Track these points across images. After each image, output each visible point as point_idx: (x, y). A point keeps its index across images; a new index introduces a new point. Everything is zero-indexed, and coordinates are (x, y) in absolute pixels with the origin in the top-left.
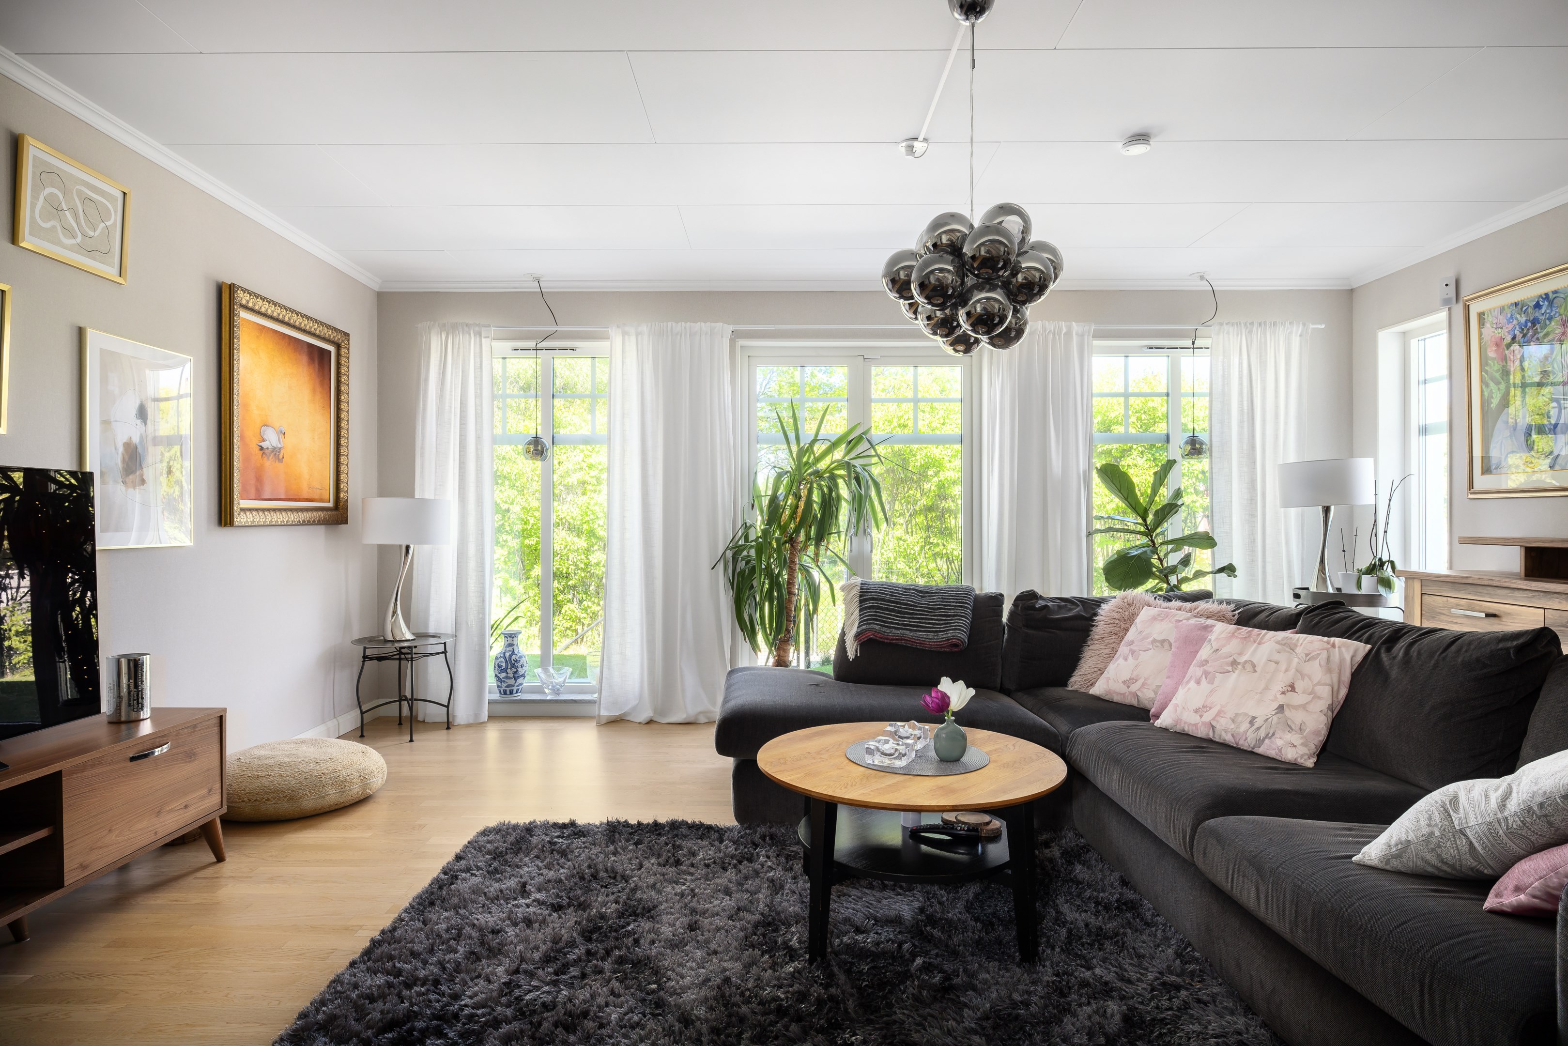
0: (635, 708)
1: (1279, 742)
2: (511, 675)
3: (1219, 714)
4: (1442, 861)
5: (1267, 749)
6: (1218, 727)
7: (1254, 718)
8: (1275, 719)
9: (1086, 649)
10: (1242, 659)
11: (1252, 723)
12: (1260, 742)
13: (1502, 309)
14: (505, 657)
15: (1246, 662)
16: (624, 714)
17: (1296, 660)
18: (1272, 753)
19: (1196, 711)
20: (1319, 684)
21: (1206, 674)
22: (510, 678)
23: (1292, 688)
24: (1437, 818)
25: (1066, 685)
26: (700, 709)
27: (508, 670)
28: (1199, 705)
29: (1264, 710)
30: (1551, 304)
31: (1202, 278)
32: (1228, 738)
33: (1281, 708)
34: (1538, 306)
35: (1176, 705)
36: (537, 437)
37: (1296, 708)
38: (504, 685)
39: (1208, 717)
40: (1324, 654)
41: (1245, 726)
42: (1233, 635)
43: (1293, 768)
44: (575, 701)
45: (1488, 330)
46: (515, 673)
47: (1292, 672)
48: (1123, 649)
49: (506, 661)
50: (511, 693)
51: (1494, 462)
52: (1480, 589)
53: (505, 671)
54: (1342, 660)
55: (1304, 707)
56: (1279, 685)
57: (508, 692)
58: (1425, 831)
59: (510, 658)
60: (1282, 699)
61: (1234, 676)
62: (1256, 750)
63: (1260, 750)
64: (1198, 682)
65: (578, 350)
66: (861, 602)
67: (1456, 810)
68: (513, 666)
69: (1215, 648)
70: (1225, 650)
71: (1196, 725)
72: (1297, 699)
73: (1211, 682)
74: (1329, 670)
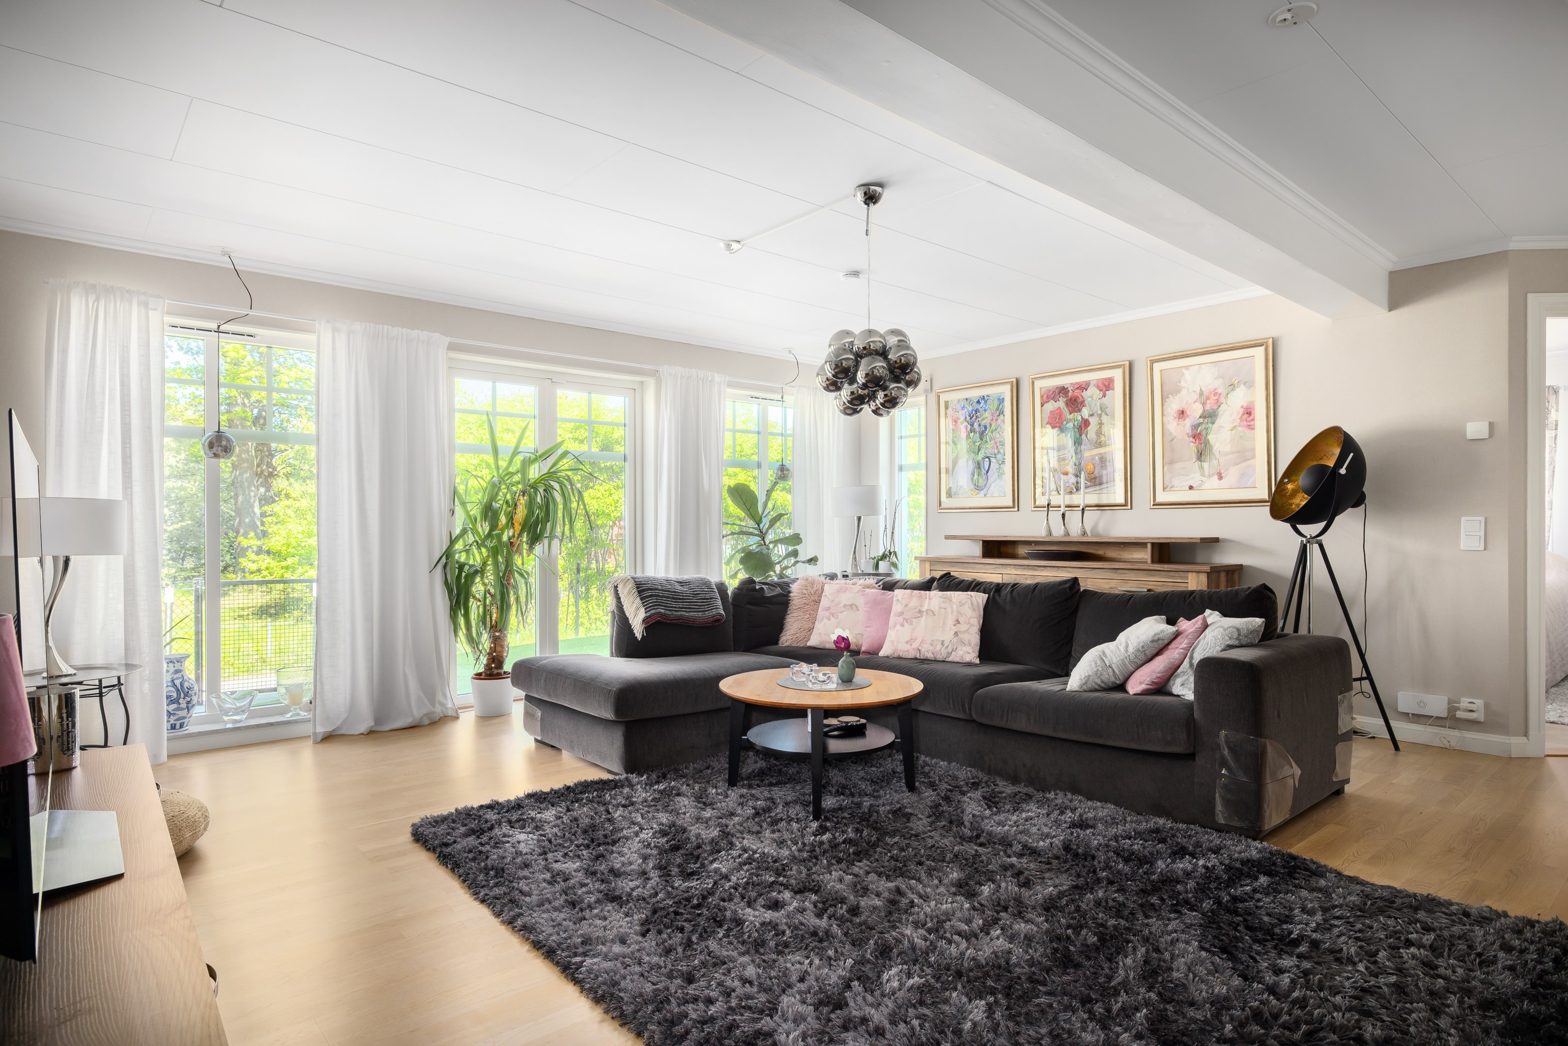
0: (345, 721)
1: (961, 653)
2: (184, 705)
3: (922, 642)
4: (1103, 682)
5: (953, 658)
6: (923, 650)
7: (943, 641)
8: (955, 640)
9: (787, 617)
10: (924, 609)
11: (942, 644)
12: (949, 654)
13: (959, 401)
14: (175, 685)
15: (927, 610)
16: (338, 728)
17: (955, 607)
18: (957, 659)
19: (907, 643)
20: (971, 618)
21: (906, 620)
22: (182, 709)
23: (958, 622)
24: (1099, 662)
25: (776, 642)
26: (424, 711)
27: (181, 701)
28: (908, 638)
29: (948, 636)
30: (986, 402)
31: (790, 352)
32: (930, 656)
33: (956, 634)
34: (978, 402)
35: (892, 642)
36: (218, 432)
37: (964, 632)
38: (173, 718)
39: (915, 645)
40: (969, 602)
41: (939, 647)
42: (911, 596)
43: (969, 664)
44: (272, 724)
45: (950, 411)
46: (188, 702)
47: (955, 613)
48: (821, 613)
49: (178, 690)
50: (181, 726)
51: (953, 491)
52: (966, 565)
53: (176, 701)
54: (978, 603)
55: (967, 631)
56: (950, 622)
57: (178, 726)
58: (1095, 669)
59: (182, 686)
60: (955, 629)
61: (923, 619)
62: (947, 660)
63: (950, 659)
64: (902, 625)
65: (257, 338)
66: (639, 592)
67: (1106, 657)
68: (187, 695)
69: (904, 604)
70: (912, 605)
71: (908, 651)
72: (963, 627)
73: (911, 624)
74: (974, 610)
